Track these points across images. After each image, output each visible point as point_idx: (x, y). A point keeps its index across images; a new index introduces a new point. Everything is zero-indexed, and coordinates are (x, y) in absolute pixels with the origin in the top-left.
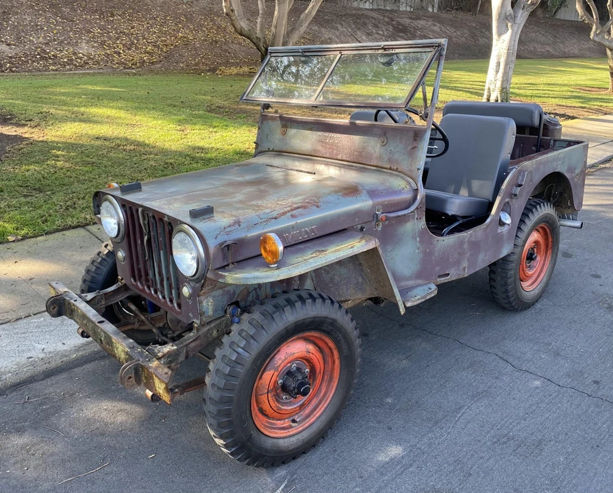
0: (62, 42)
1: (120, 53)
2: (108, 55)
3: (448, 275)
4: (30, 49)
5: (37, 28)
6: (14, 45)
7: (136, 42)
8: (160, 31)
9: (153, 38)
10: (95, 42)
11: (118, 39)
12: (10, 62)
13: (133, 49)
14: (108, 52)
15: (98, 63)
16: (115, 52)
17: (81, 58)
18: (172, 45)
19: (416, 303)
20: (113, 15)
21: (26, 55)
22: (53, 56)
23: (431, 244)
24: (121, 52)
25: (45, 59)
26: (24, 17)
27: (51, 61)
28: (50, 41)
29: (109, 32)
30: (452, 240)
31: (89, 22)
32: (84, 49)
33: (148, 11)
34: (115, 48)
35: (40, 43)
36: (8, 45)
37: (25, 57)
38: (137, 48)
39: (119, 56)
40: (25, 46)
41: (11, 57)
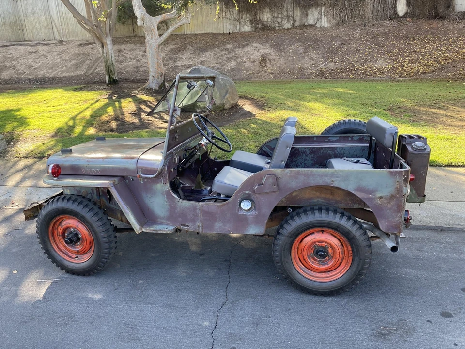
0: (367, 60)
1: (404, 66)
2: (394, 67)
3: (188, 226)
4: (346, 64)
5: (357, 51)
6: (338, 63)
7: (421, 58)
8: (447, 49)
9: (437, 55)
10: (390, 59)
11: (408, 56)
12: (330, 73)
13: (416, 63)
14: (395, 66)
15: (383, 73)
16: (400, 66)
17: (373, 70)
18: (451, 59)
19: (148, 231)
20: (414, 39)
21: (342, 68)
22: (357, 69)
23: (174, 202)
24: (406, 65)
25: (350, 71)
26: (353, 45)
27: (354, 72)
28: (360, 60)
29: (404, 52)
30: (188, 204)
31: (393, 46)
32: (381, 63)
33: (446, 34)
34: (402, 63)
35: (354, 61)
36: (335, 63)
37: (340, 70)
38: (420, 62)
39: (402, 69)
40: (344, 63)
41: (332, 70)
